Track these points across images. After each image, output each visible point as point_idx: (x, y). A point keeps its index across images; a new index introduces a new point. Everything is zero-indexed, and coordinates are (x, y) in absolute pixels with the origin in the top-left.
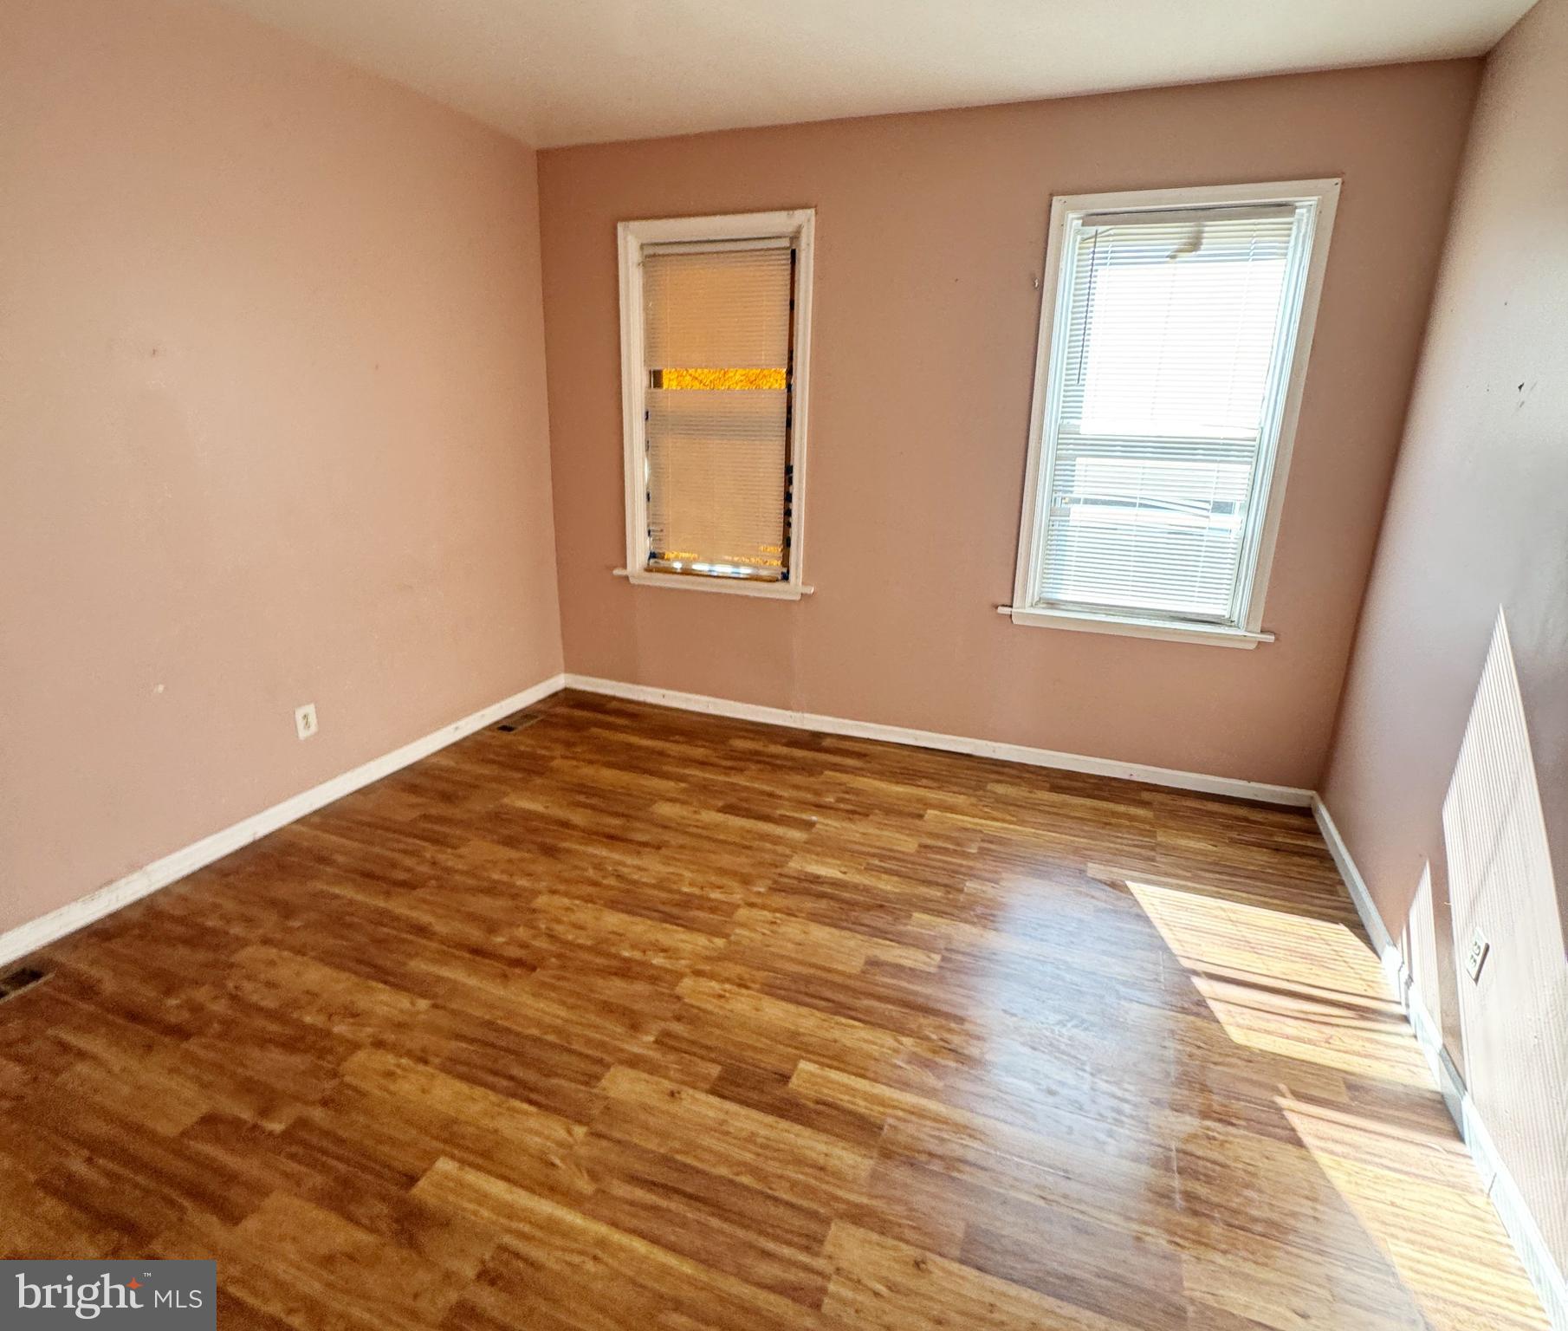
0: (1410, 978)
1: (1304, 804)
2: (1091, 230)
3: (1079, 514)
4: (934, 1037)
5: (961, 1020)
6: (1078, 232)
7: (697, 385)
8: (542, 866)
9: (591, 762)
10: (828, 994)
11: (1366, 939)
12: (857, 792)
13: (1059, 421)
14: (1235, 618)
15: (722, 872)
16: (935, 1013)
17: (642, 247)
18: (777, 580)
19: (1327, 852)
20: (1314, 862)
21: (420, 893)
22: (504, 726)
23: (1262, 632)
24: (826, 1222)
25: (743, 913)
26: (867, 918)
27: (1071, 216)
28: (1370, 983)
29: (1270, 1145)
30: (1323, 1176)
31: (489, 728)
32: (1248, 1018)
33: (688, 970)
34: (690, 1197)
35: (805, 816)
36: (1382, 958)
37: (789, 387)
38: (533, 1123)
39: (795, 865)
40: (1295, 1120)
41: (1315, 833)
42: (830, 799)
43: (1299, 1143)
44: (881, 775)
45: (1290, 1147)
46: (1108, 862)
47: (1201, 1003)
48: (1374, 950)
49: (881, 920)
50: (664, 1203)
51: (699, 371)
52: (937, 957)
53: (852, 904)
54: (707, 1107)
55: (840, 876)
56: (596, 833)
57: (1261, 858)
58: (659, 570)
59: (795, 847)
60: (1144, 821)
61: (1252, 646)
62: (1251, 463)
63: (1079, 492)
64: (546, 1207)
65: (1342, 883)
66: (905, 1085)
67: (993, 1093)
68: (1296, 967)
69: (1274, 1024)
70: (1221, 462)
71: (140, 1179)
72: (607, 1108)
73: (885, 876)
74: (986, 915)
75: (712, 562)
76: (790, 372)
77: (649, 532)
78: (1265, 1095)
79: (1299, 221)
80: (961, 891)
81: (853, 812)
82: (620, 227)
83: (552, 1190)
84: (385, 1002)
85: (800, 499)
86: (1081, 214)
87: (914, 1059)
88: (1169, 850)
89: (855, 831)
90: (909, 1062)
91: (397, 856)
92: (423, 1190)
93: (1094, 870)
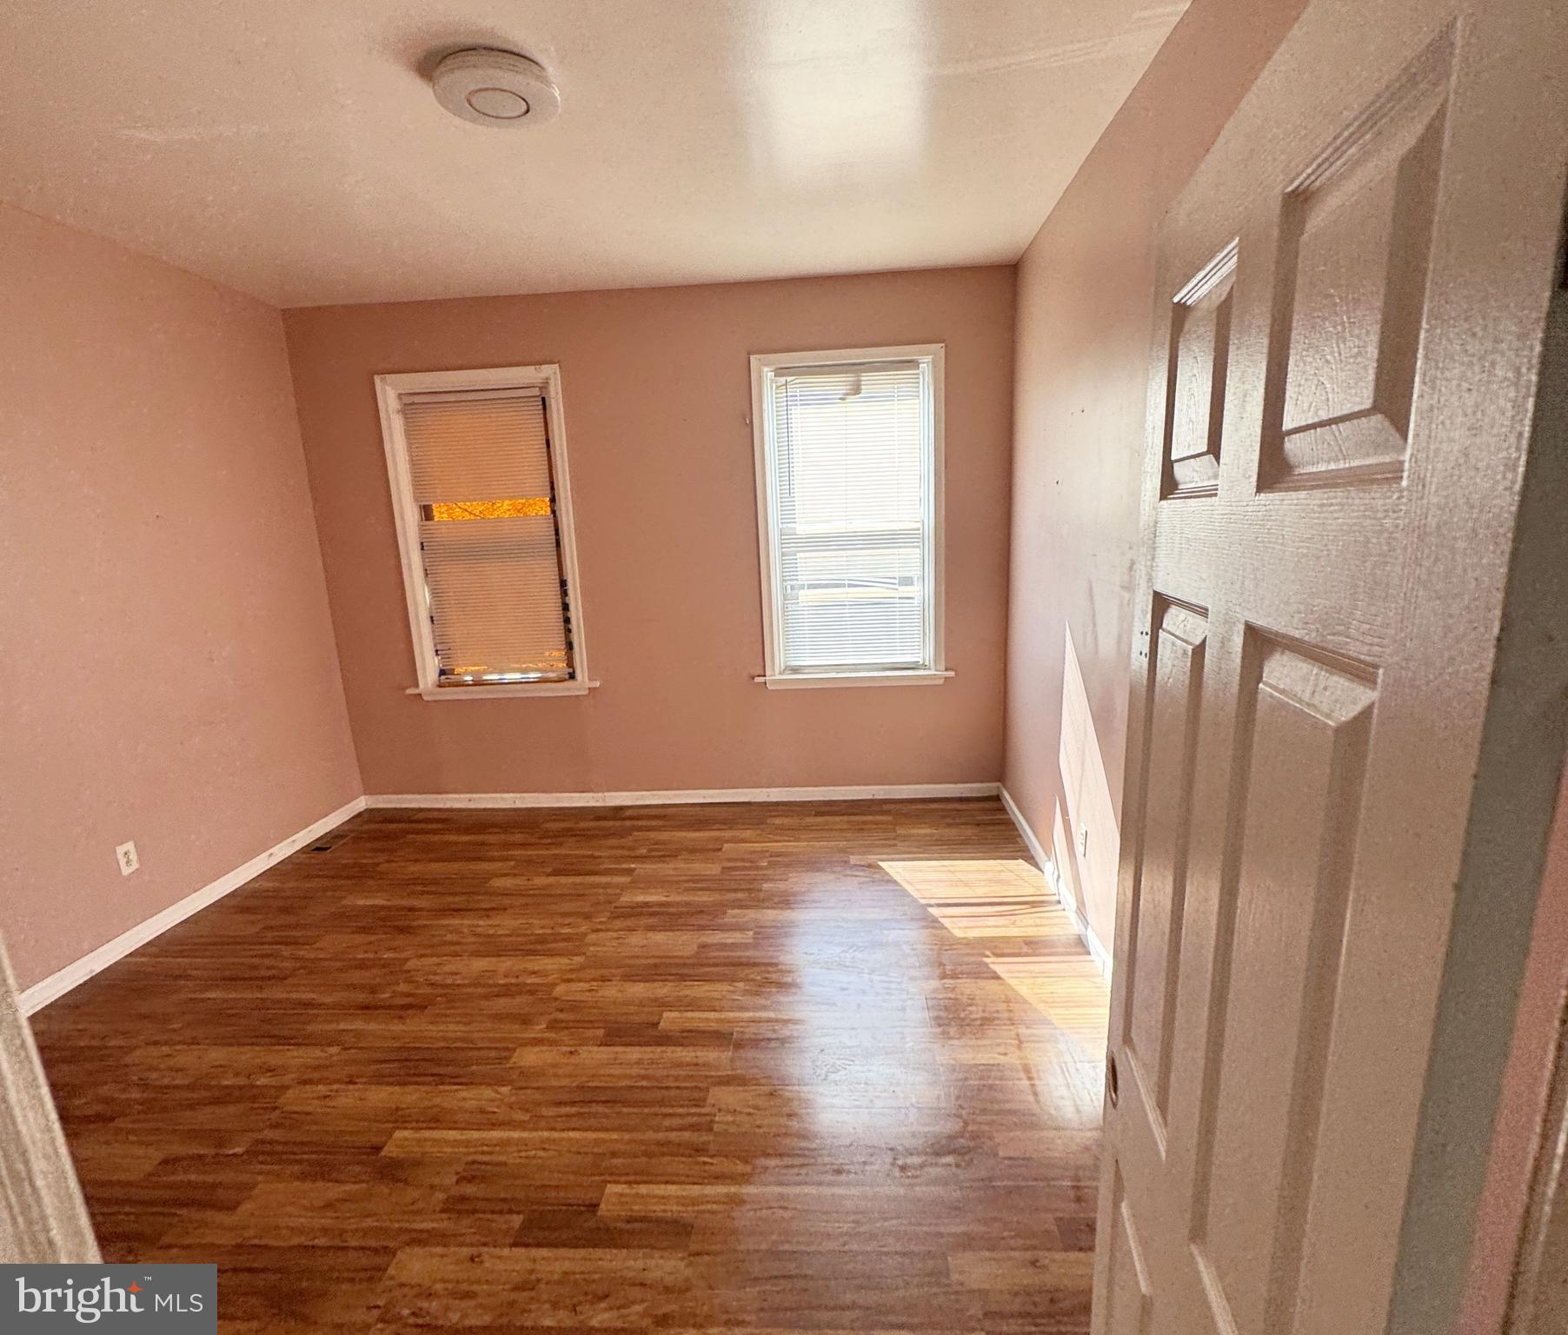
0: (1059, 876)
1: (994, 793)
2: (782, 380)
3: (805, 596)
4: (759, 978)
5: (776, 965)
6: (772, 381)
7: (468, 517)
8: (400, 940)
9: (416, 861)
10: (674, 971)
11: (1036, 866)
12: (664, 843)
13: (780, 526)
14: (927, 663)
15: (564, 915)
16: (755, 965)
17: (400, 396)
18: (566, 680)
19: (1010, 819)
20: (1003, 828)
21: (290, 981)
22: (318, 847)
23: (946, 670)
24: (707, 1090)
25: (592, 937)
26: (693, 921)
27: (765, 369)
28: (1037, 888)
29: (981, 983)
30: (1013, 990)
31: (302, 851)
32: (965, 922)
33: (558, 981)
34: (604, 1102)
35: (625, 866)
36: (1045, 871)
37: (554, 512)
38: (464, 1094)
39: (625, 899)
40: (994, 967)
41: (1003, 810)
42: (644, 851)
43: (997, 977)
44: (681, 827)
45: (993, 981)
46: (864, 853)
47: (935, 920)
48: (1040, 870)
49: (703, 920)
50: (585, 1110)
51: (468, 504)
52: (751, 933)
53: (680, 915)
54: (603, 1053)
55: (664, 899)
56: (444, 910)
57: (969, 831)
58: (450, 685)
59: (623, 888)
60: (887, 823)
61: (941, 682)
62: (918, 547)
63: (804, 579)
64: (496, 1134)
65: (1020, 836)
66: (742, 1009)
67: (808, 998)
68: (993, 889)
69: (980, 922)
70: (900, 547)
71: (127, 1209)
72: (522, 1072)
73: (700, 893)
74: (785, 901)
75: (502, 672)
76: (553, 500)
77: (437, 651)
78: (979, 959)
79: (923, 373)
80: (761, 890)
81: (664, 856)
82: (377, 379)
83: (494, 1125)
84: (296, 1057)
85: (577, 608)
86: (773, 368)
87: (746, 992)
88: (905, 838)
89: (667, 869)
90: (743, 995)
91: (256, 961)
92: (390, 1151)
93: (854, 859)
